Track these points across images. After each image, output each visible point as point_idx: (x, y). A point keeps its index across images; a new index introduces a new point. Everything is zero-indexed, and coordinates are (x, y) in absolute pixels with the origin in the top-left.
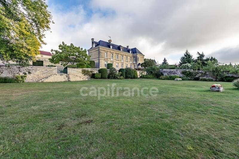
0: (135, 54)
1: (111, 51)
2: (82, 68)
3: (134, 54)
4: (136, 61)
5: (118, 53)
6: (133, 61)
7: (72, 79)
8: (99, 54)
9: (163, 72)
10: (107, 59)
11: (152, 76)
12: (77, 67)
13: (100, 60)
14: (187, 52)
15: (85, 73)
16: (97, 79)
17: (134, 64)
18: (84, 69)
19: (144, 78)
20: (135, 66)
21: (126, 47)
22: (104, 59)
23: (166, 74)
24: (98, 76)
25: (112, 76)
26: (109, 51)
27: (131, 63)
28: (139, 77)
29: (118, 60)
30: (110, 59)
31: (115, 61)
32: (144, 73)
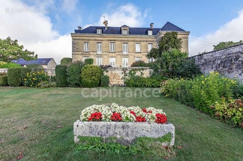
1: (97, 38)
5: (113, 39)
13: (73, 56)
22: (81, 53)
30: (95, 52)
31: (108, 53)
32: (142, 74)
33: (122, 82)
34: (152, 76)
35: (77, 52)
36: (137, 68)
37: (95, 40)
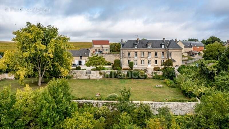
0: (167, 49)
2: (99, 71)
5: (143, 50)
8: (122, 54)
10: (131, 58)
12: (96, 70)
13: (123, 60)
24: (107, 76)
30: (134, 57)
32: (159, 74)
33: (151, 77)
34: (163, 75)
35: (125, 57)
36: (157, 71)
37: (134, 51)
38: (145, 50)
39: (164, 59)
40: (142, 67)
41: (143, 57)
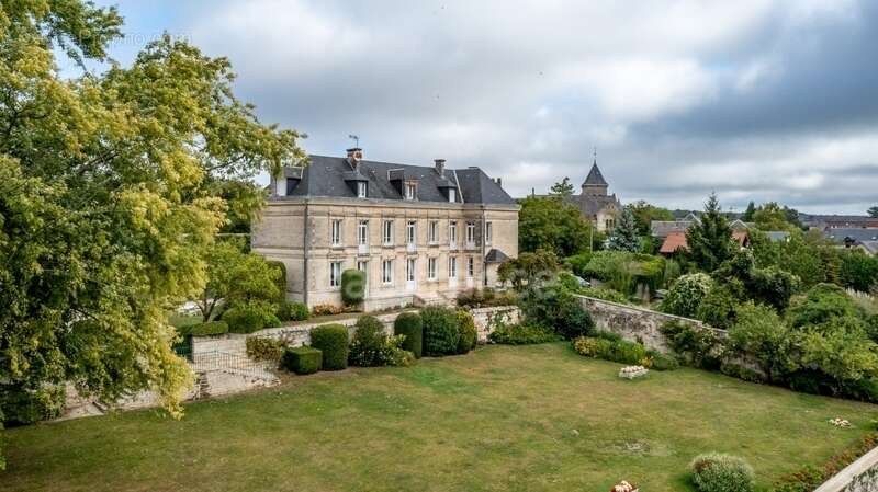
0: (473, 209)
1: (361, 211)
2: (247, 332)
3: (469, 205)
4: (479, 240)
5: (390, 211)
6: (464, 238)
7: (217, 389)
8: (305, 230)
9: (594, 313)
10: (342, 249)
11: (542, 333)
12: (230, 331)
13: (310, 260)
14: (713, 206)
15: (258, 351)
16: (307, 373)
17: (467, 251)
18: (255, 334)
19: (506, 342)
20: (471, 261)
21: (433, 165)
22: (326, 251)
23: (606, 325)
24: (312, 362)
25: (367, 357)
26: (352, 210)
27: (453, 246)
28: (483, 336)
29: (393, 248)
30: (356, 247)
31: (380, 250)
35: (317, 248)
36: (504, 309)
37: (356, 215)
38: (397, 211)
39: (457, 251)
40: (390, 293)
41: (386, 244)
